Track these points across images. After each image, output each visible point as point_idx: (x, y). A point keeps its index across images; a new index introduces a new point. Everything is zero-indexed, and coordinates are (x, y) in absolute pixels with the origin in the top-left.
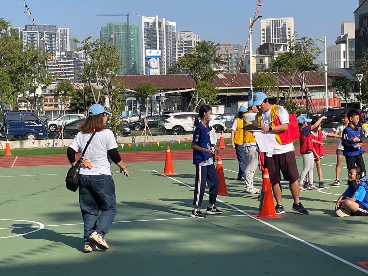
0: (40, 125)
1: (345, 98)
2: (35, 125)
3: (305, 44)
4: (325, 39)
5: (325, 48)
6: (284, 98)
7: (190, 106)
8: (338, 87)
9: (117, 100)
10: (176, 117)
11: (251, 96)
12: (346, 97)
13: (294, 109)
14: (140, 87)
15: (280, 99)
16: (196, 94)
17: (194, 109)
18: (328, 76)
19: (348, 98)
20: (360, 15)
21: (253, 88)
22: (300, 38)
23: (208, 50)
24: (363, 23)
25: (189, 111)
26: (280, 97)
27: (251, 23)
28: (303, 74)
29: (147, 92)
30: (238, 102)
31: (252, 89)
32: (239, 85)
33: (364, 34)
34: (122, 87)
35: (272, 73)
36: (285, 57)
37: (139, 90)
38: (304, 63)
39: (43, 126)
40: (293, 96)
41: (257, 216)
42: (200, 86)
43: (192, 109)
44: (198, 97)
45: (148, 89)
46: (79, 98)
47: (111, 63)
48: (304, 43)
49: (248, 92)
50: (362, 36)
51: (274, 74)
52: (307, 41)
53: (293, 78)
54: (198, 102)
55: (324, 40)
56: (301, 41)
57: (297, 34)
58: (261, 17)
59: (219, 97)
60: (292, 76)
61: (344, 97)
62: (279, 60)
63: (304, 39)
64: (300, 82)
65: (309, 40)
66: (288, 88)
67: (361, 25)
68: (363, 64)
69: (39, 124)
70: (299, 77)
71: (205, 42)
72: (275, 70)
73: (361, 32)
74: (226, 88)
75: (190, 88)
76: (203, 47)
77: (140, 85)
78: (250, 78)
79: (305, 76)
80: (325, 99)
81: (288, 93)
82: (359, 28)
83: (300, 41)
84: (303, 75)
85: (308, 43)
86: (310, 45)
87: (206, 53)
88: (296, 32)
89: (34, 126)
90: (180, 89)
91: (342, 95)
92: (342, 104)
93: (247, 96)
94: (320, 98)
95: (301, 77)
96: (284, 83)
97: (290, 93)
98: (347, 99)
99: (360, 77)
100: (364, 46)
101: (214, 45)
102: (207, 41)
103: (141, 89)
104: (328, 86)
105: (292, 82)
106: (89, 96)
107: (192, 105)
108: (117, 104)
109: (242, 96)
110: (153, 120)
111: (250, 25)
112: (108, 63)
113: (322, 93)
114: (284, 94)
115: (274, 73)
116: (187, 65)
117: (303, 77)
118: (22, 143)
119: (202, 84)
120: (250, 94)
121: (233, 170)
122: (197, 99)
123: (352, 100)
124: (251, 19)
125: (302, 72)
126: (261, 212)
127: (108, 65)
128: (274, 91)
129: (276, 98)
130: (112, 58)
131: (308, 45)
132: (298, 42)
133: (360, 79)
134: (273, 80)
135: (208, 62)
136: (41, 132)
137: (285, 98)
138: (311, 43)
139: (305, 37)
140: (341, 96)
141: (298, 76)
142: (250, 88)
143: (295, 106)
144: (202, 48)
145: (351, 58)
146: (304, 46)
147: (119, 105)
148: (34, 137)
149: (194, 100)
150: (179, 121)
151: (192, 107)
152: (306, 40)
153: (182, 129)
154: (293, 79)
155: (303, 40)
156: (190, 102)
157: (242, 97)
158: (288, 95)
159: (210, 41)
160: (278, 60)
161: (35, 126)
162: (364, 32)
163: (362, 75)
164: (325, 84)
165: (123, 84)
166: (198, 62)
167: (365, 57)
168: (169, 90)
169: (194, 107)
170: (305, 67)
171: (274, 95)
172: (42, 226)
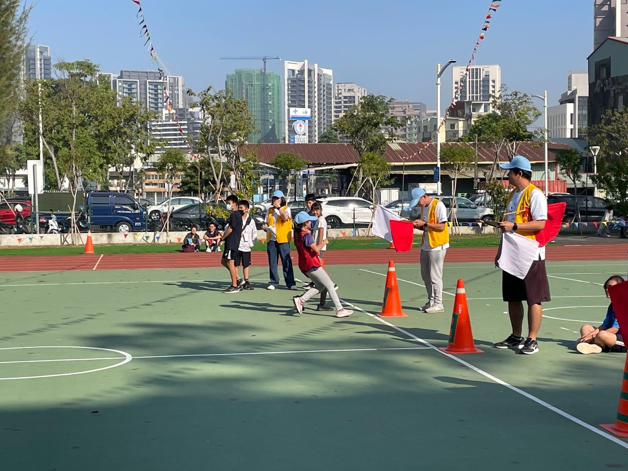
0: (137, 211)
1: (574, 181)
2: (129, 210)
3: (517, 102)
4: (546, 95)
5: (546, 108)
6: (485, 179)
7: (350, 188)
8: (564, 165)
9: (248, 178)
10: (330, 203)
11: (437, 175)
12: (576, 178)
13: (499, 195)
14: (279, 159)
15: (478, 180)
16: (359, 171)
17: (355, 192)
18: (548, 149)
19: (578, 180)
20: (596, 62)
21: (441, 165)
22: (511, 94)
23: (376, 108)
24: (600, 75)
25: (349, 195)
26: (479, 177)
27: (439, 70)
28: (513, 145)
29: (289, 167)
30: (419, 184)
31: (439, 166)
32: (420, 160)
33: (602, 89)
34: (255, 159)
35: (468, 144)
36: (487, 121)
37: (278, 163)
38: (515, 129)
39: (141, 213)
40: (499, 176)
41: (446, 350)
42: (366, 159)
43: (354, 192)
44: (361, 175)
45: (291, 162)
46: (194, 174)
47: (240, 125)
48: (515, 100)
49: (433, 169)
50: (599, 92)
51: (471, 145)
52: (520, 98)
53: (499, 150)
54: (362, 182)
55: (545, 97)
56: (512, 98)
57: (505, 87)
58: (455, 62)
59: (392, 176)
60: (497, 147)
61: (573, 179)
62: (479, 126)
63: (516, 95)
64: (509, 157)
65: (524, 96)
66: (492, 164)
67: (597, 76)
68: (600, 133)
69: (135, 209)
70: (508, 149)
71: (373, 96)
72: (472, 139)
73: (597, 86)
74: (402, 164)
75: (351, 163)
76: (370, 103)
77: (280, 157)
78: (437, 150)
79: (516, 147)
80: (544, 181)
81: (491, 171)
82: (594, 81)
83: (509, 98)
84: (513, 147)
85: (521, 101)
86: (524, 103)
87: (375, 112)
88: (505, 85)
89: (128, 212)
90: (337, 164)
91: (570, 176)
92: (568, 189)
93: (432, 175)
94: (537, 180)
95: (509, 149)
96: (484, 157)
97: (494, 172)
98: (577, 182)
99: (595, 150)
100: (601, 106)
101: (386, 101)
102: (376, 96)
103: (281, 162)
104: (549, 163)
105: (497, 156)
106: (208, 171)
107: (353, 186)
108: (248, 183)
109: (425, 175)
110: (297, 208)
111: (438, 73)
112: (236, 125)
113: (539, 172)
114: (485, 174)
115: (472, 143)
116: (348, 129)
117: (513, 149)
118: (110, 237)
119: (368, 157)
120: (437, 172)
121: (410, 280)
122: (361, 179)
123: (584, 183)
124: (439, 65)
125: (512, 141)
126: (453, 344)
127: (235, 128)
128: (471, 169)
129: (473, 179)
130: (241, 118)
131: (521, 103)
132: (507, 99)
133: (595, 153)
134: (470, 153)
135: (376, 125)
136: (138, 222)
137: (487, 179)
138: (526, 101)
139: (517, 93)
140: (568, 177)
141: (505, 147)
142: (437, 165)
143: (501, 191)
144: (368, 105)
145: (581, 124)
146: (515, 104)
147: (250, 185)
148: (127, 228)
149: (356, 179)
150: (335, 209)
151: (354, 189)
152: (518, 97)
153: (338, 221)
154: (498, 152)
155: (515, 97)
156: (351, 183)
157: (424, 177)
158: (490, 174)
159: (380, 96)
160: (477, 124)
161: (130, 212)
162: (602, 86)
163: (599, 147)
164: (544, 160)
165: (255, 156)
166: (363, 125)
167: (603, 121)
168: (320, 165)
169: (356, 190)
170: (515, 135)
171: (471, 175)
172: (129, 357)
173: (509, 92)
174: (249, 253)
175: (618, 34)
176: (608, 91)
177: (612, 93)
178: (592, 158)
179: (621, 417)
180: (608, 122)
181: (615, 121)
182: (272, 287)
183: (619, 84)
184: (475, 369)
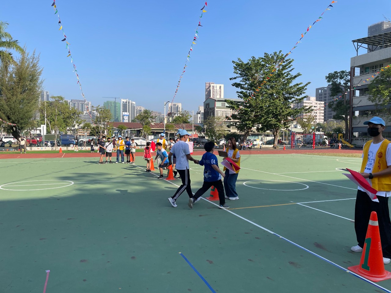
4: (193, 112)
5: (193, 115)
7: (140, 135)
8: (197, 130)
9: (110, 132)
14: (120, 126)
18: (194, 126)
20: (206, 104)
21: (165, 129)
25: (140, 137)
27: (165, 104)
32: (160, 128)
34: (112, 126)
36: (178, 118)
37: (119, 128)
38: (185, 120)
42: (144, 127)
44: (143, 131)
45: (123, 128)
46: (94, 130)
49: (163, 130)
50: (206, 111)
52: (186, 112)
58: (169, 102)
59: (152, 132)
60: (180, 125)
67: (206, 107)
68: (207, 122)
72: (174, 123)
74: (155, 129)
75: (140, 128)
76: (146, 112)
78: (164, 125)
80: (192, 135)
82: (205, 109)
84: (184, 125)
87: (147, 114)
90: (137, 128)
91: (199, 133)
92: (198, 136)
96: (177, 128)
99: (205, 127)
100: (207, 115)
101: (150, 111)
102: (147, 110)
104: (194, 129)
106: (98, 129)
112: (107, 116)
113: (191, 132)
116: (139, 119)
118: (67, 148)
123: (202, 135)
124: (165, 102)
126: (168, 177)
130: (108, 114)
131: (187, 114)
132: (183, 112)
134: (173, 126)
135: (148, 118)
141: (182, 125)
145: (202, 120)
146: (185, 114)
149: (142, 133)
156: (140, 133)
160: (175, 119)
164: (192, 129)
166: (144, 118)
167: (208, 119)
168: (131, 128)
169: (142, 136)
170: (185, 122)
171: (173, 132)
172: (73, 183)
173: (183, 110)
174: (111, 153)
175: (211, 97)
176: (209, 111)
177: (210, 112)
178: (204, 129)
179: (211, 195)
180: (209, 119)
181: (210, 119)
182: (117, 162)
183: (212, 110)
184: (174, 184)
